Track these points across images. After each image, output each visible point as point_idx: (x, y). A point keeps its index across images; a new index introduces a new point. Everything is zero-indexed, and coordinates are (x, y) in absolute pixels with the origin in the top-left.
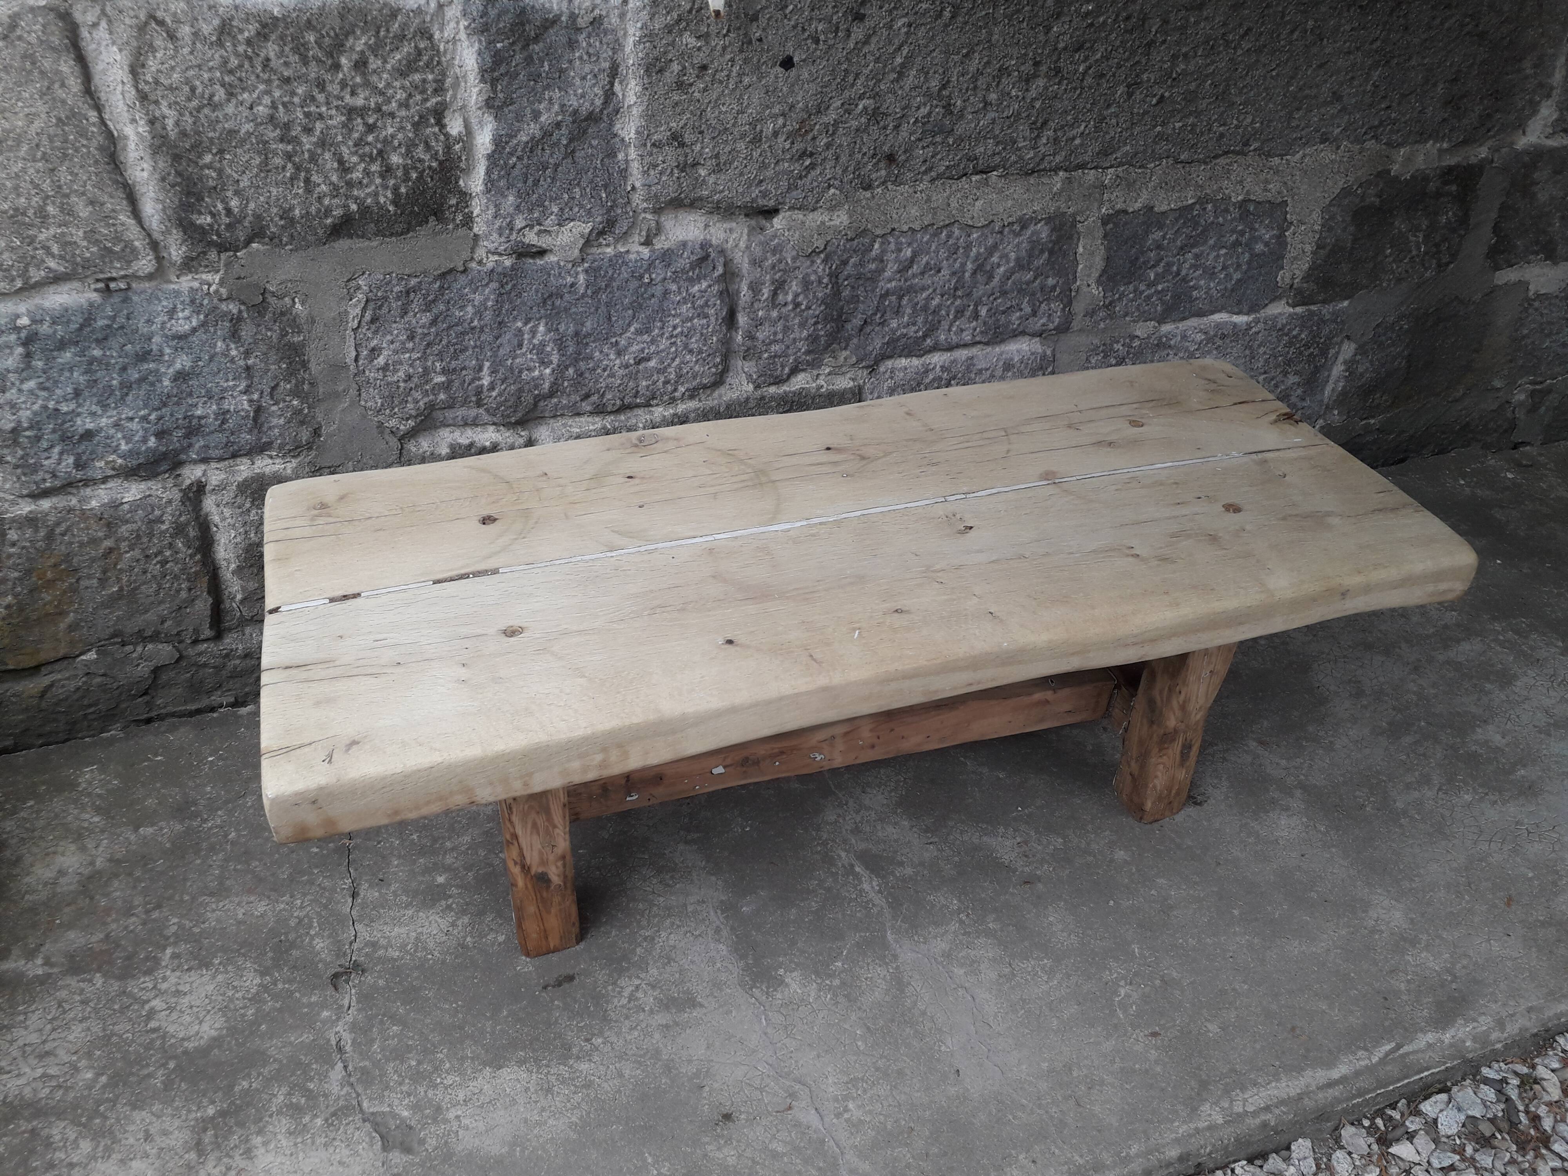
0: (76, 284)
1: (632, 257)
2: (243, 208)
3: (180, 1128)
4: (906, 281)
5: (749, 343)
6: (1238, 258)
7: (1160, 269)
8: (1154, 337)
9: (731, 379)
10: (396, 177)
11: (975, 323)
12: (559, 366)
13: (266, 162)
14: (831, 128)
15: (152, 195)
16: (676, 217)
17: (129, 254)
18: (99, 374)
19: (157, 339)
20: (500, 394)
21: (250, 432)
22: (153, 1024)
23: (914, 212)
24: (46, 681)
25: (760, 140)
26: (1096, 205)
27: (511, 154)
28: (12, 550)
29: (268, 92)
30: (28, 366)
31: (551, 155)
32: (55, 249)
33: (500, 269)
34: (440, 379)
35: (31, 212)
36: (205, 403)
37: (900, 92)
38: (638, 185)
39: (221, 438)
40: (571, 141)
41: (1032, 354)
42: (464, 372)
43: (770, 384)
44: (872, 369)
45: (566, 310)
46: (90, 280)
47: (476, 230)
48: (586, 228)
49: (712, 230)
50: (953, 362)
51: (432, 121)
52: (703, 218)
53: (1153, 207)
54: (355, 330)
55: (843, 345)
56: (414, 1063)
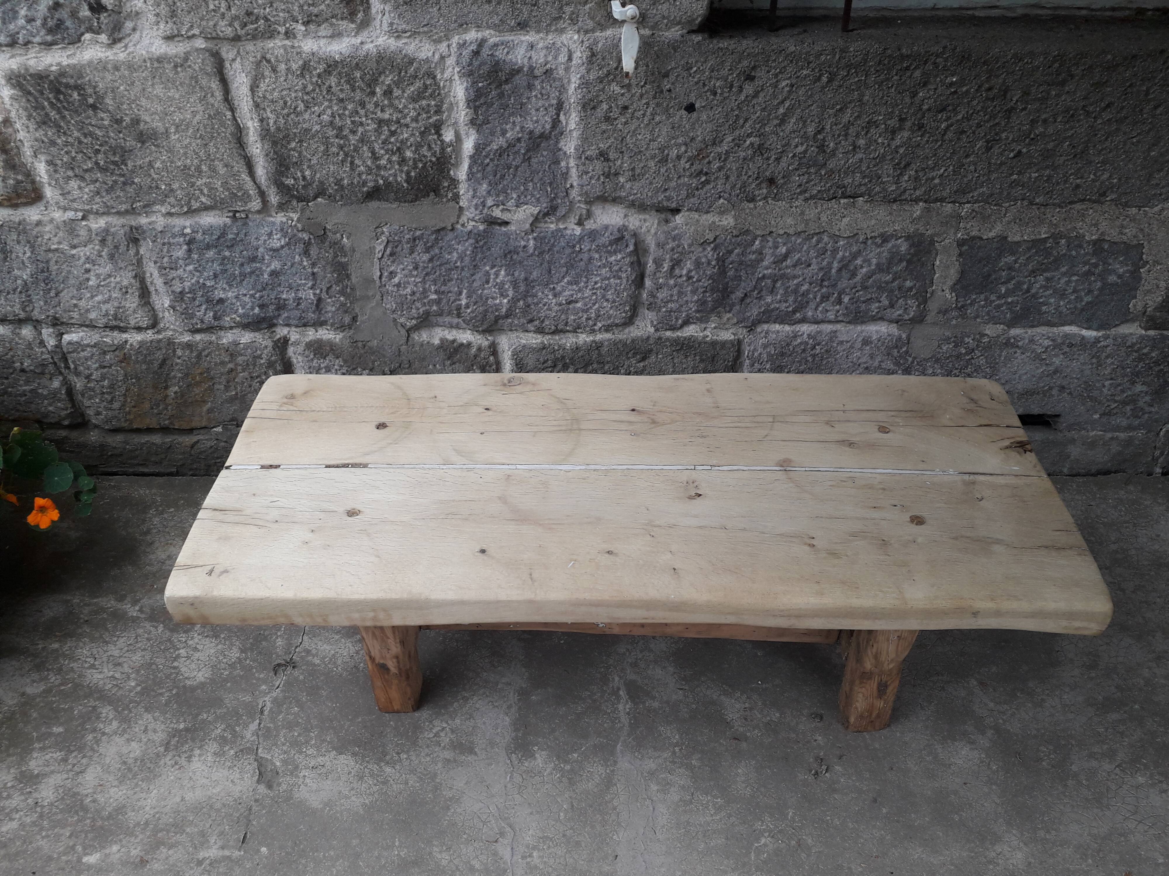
0: (217, 212)
1: (569, 232)
2: (313, 177)
3: (163, 731)
4: (780, 270)
5: (652, 300)
6: (1090, 284)
7: (1010, 286)
8: (1002, 337)
9: (639, 322)
10: (408, 166)
11: (838, 307)
12: (513, 299)
13: (327, 149)
14: (723, 156)
15: (261, 163)
16: (604, 208)
17: (246, 198)
18: (228, 266)
19: (261, 250)
20: (472, 312)
21: (314, 312)
22: (176, 664)
23: (790, 221)
24: (195, 439)
25: (667, 161)
26: (953, 230)
27: (486, 156)
28: (178, 361)
29: (330, 107)
30: (189, 257)
31: (514, 159)
32: (206, 191)
33: (476, 231)
34: (434, 297)
35: (193, 168)
36: (288, 291)
37: (781, 134)
38: (575, 184)
39: (297, 313)
40: (528, 151)
41: (889, 335)
42: (450, 295)
43: (666, 330)
44: (751, 329)
45: (520, 262)
46: (225, 211)
47: (461, 204)
48: (536, 211)
49: (631, 219)
50: (819, 332)
51: (433, 131)
52: (624, 210)
53: (1006, 238)
54: (380, 259)
55: (728, 309)
56: (296, 734)
